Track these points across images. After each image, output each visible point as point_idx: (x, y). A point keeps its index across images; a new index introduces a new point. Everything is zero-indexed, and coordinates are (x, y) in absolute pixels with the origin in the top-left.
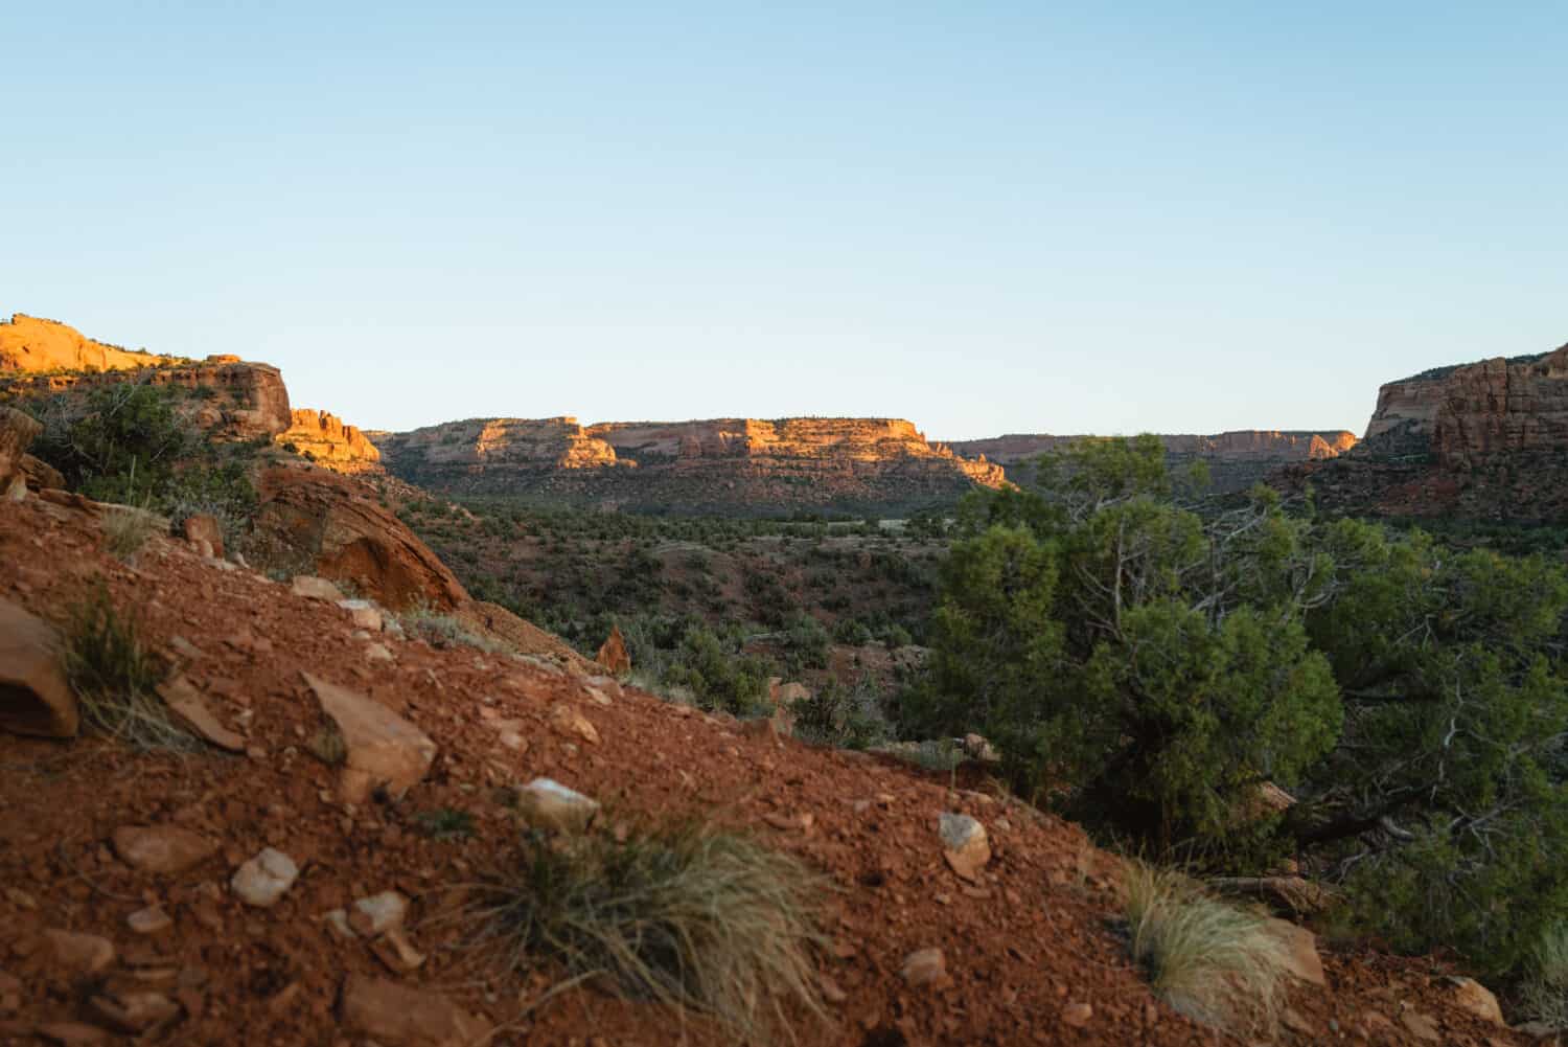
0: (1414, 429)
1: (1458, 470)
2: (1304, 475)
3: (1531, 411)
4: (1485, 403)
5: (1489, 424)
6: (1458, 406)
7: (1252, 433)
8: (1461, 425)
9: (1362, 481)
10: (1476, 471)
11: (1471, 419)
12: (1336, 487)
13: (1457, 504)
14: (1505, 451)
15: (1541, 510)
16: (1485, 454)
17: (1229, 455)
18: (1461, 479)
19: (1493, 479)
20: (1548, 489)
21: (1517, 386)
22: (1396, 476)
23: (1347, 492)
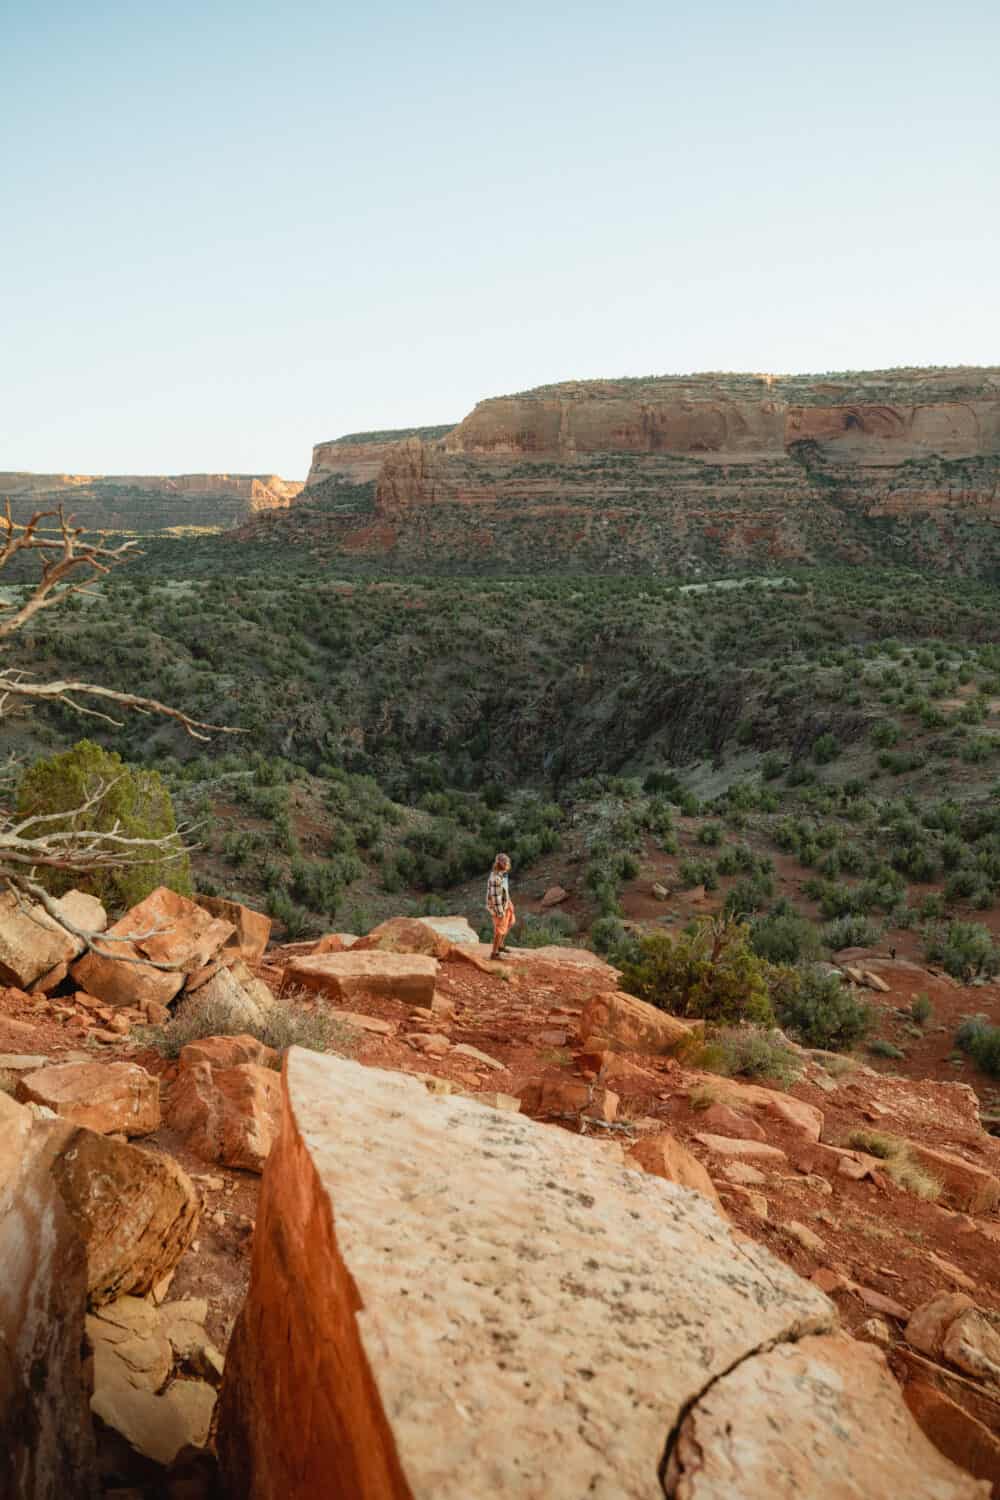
0: (341, 482)
1: (394, 521)
2: (275, 521)
3: (436, 477)
4: (409, 472)
5: (412, 488)
6: (389, 472)
7: (205, 476)
8: (394, 486)
9: (319, 526)
10: (406, 521)
11: (400, 483)
12: (302, 531)
13: (397, 547)
14: (423, 507)
15: (449, 550)
16: (410, 509)
17: (188, 494)
18: (397, 528)
19: (417, 527)
20: (451, 535)
21: (428, 458)
22: (344, 522)
23: (310, 534)
